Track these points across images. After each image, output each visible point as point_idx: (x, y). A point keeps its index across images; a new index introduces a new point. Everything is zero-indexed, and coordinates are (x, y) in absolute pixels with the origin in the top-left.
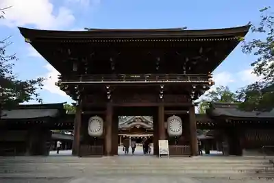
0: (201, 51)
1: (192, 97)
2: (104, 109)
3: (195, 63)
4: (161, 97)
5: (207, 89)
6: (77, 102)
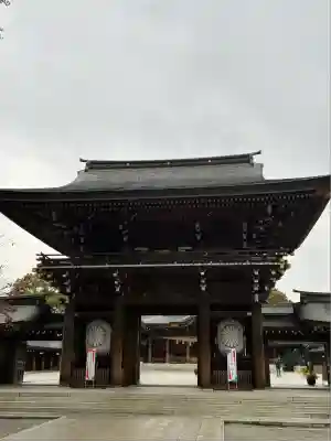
0: (269, 209)
1: (256, 289)
2: (111, 308)
5: (279, 276)
6: (67, 297)
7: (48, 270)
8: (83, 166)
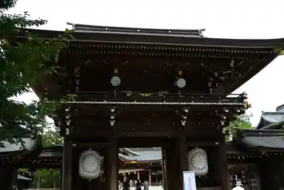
0: (232, 64)
1: (223, 124)
3: (223, 78)
4: (184, 124)
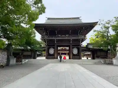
0: (84, 28)
1: (80, 42)
2: (54, 46)
4: (71, 42)
5: (85, 40)
6: (46, 44)
7: (43, 39)
8: (47, 19)
